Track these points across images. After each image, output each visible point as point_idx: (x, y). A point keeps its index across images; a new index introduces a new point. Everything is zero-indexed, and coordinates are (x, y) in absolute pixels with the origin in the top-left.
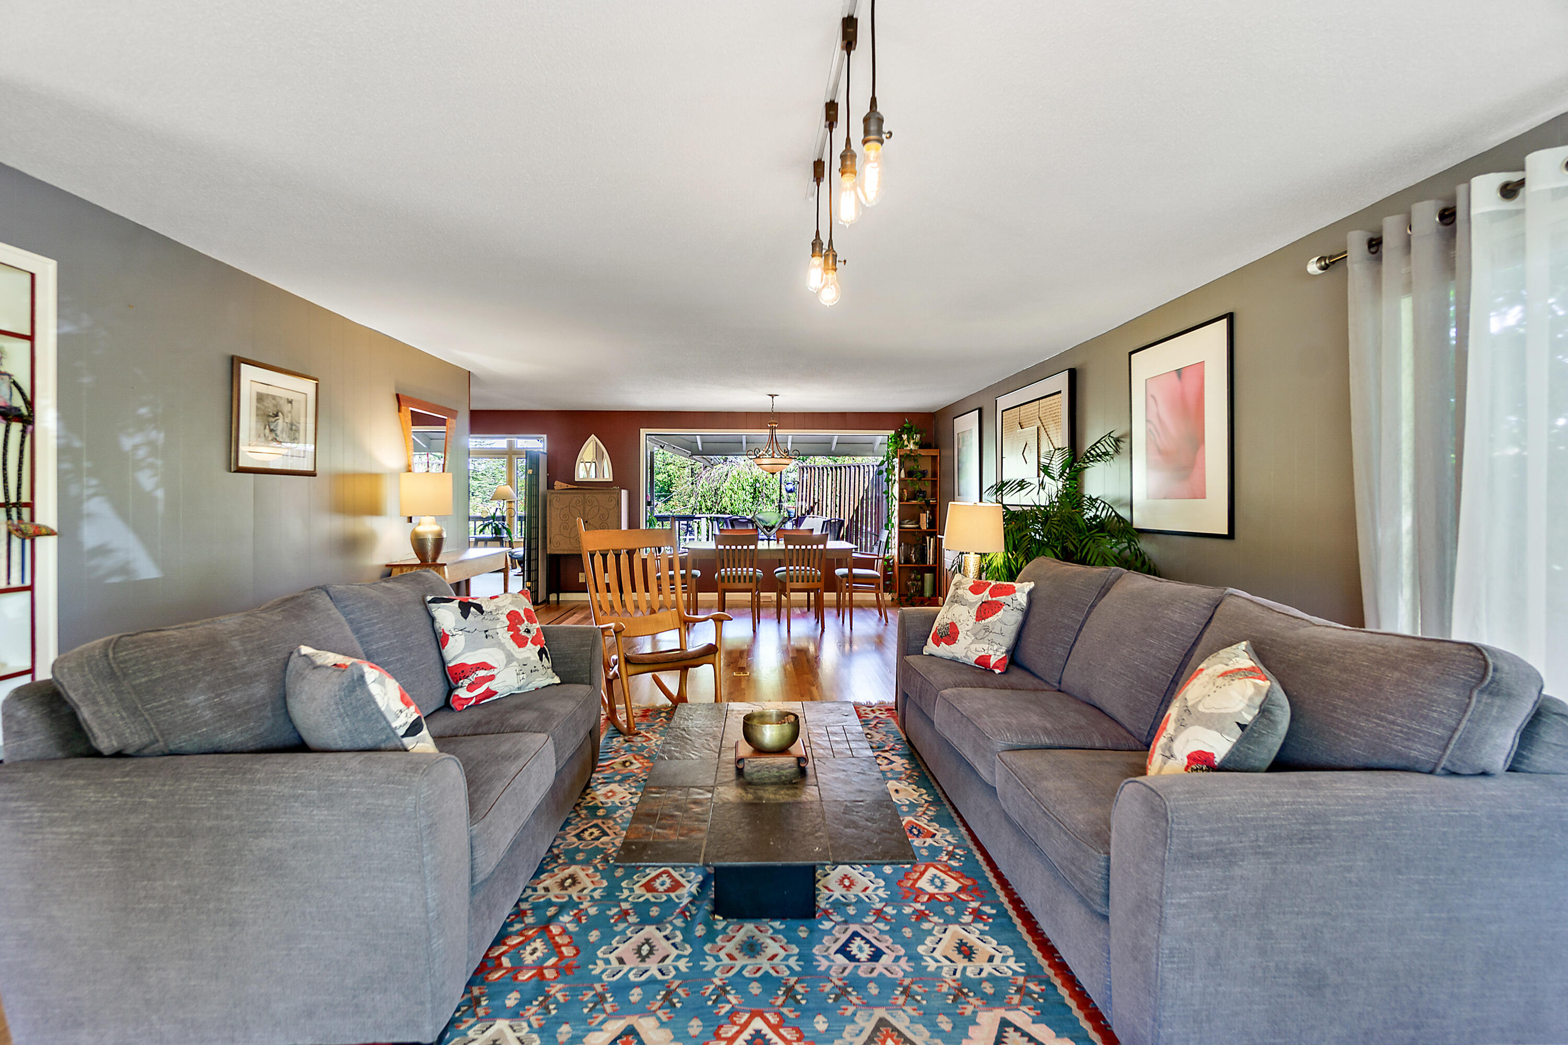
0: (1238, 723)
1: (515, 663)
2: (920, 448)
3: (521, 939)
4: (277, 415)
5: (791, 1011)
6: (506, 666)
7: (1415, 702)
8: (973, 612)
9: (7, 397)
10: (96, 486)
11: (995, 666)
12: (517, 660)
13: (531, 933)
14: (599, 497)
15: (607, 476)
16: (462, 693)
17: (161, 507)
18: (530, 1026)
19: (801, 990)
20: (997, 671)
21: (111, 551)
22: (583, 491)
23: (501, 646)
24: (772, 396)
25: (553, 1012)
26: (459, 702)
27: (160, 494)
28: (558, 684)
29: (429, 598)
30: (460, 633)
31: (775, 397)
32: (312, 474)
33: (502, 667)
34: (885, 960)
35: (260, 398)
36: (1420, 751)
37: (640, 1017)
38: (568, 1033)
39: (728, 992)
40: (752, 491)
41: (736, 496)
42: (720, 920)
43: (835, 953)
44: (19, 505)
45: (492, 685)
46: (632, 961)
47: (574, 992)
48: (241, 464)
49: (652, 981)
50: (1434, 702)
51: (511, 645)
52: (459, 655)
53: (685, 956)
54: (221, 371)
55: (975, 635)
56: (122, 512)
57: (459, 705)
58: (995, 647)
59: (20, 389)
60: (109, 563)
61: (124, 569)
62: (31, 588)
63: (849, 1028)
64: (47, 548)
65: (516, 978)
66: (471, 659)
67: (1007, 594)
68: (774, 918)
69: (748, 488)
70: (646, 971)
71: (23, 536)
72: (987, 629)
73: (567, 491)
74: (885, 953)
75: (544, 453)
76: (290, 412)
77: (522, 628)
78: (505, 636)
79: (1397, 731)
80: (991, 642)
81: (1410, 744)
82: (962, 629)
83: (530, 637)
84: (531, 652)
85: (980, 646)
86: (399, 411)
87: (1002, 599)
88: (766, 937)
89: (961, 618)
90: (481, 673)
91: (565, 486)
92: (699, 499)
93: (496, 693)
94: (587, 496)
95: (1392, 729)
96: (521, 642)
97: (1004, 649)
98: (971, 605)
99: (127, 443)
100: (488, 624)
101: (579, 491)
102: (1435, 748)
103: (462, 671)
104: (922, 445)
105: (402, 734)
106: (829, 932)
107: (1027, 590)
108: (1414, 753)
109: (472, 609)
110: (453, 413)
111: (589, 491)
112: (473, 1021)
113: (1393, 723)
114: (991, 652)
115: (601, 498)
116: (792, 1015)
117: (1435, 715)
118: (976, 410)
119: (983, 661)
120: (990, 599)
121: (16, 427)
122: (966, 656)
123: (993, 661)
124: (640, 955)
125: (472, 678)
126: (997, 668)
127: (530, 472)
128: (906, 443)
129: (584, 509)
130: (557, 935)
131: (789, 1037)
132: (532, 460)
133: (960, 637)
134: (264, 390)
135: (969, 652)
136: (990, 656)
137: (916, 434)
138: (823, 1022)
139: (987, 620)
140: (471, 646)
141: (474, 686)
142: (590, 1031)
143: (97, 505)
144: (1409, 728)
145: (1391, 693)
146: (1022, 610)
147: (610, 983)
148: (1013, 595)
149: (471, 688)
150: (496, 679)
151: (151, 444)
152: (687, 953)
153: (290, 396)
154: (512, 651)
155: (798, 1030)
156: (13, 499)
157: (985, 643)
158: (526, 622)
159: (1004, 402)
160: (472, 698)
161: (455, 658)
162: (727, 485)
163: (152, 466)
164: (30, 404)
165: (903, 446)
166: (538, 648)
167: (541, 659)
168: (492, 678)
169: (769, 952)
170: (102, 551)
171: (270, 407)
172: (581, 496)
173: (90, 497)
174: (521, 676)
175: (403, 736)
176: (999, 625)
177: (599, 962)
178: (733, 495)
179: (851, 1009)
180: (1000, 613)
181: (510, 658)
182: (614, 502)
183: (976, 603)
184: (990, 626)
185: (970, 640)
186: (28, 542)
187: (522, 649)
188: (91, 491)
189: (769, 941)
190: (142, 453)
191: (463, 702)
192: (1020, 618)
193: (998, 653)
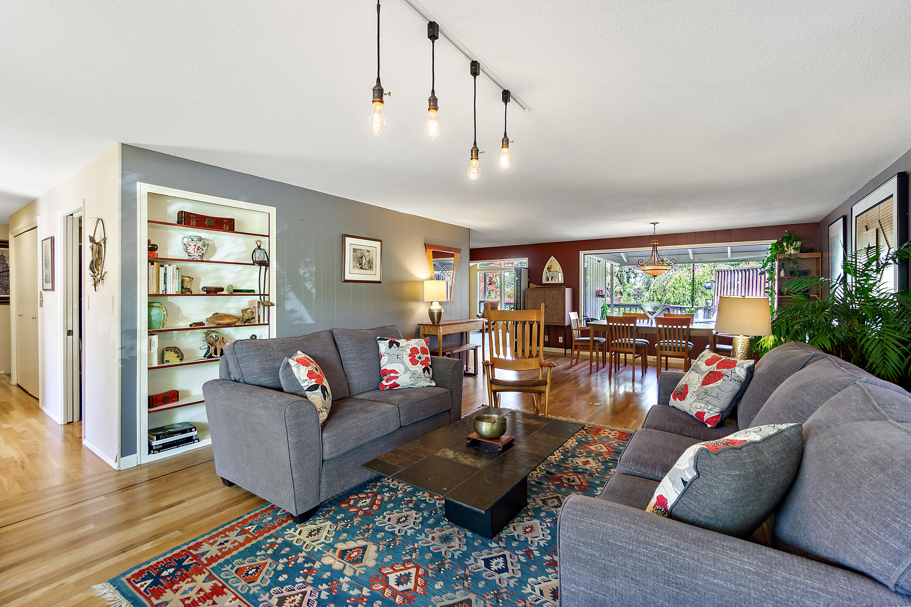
0: (682, 479)
1: (409, 372)
2: (801, 252)
3: (365, 496)
4: (362, 257)
5: (432, 573)
6: (404, 373)
7: (881, 507)
8: (701, 380)
9: (263, 257)
10: (290, 288)
11: (708, 421)
12: (410, 371)
13: (370, 495)
14: (553, 292)
15: (560, 280)
16: (384, 383)
17: (314, 296)
18: (336, 529)
19: (447, 567)
20: (709, 426)
21: (296, 311)
22: (544, 289)
23: (403, 363)
24: (655, 224)
25: (348, 527)
26: (382, 386)
27: (314, 291)
28: (434, 386)
29: (378, 338)
30: (386, 355)
31: (656, 225)
32: (380, 282)
33: (402, 373)
34: (505, 575)
35: (355, 250)
36: (873, 559)
37: (373, 544)
38: (345, 537)
39: (416, 552)
40: (691, 288)
41: (677, 292)
42: (446, 521)
43: (482, 560)
44: (264, 295)
45: (397, 381)
46: (393, 522)
47: (362, 523)
48: (346, 279)
49: (393, 533)
50: (900, 512)
51: (409, 364)
52: (385, 365)
53: (415, 529)
54: (338, 240)
55: (698, 396)
56: (299, 297)
57: (382, 388)
58: (710, 407)
59: (266, 254)
60: (295, 316)
61: (300, 319)
62: (268, 324)
63: (449, 594)
64: (273, 309)
65: (349, 510)
66: (389, 367)
67: (729, 367)
68: (471, 530)
69: (687, 286)
70: (394, 528)
71: (264, 306)
72: (706, 393)
73: (536, 289)
74: (508, 572)
75: (526, 268)
76: (369, 256)
77: (417, 356)
78: (407, 359)
79: (857, 532)
80: (708, 403)
81: (866, 548)
82: (691, 390)
83: (420, 361)
84: (419, 368)
85: (699, 405)
86: (426, 252)
87: (724, 371)
88: (458, 537)
89: (693, 382)
90: (392, 375)
91: (535, 286)
92: (652, 293)
93: (399, 385)
94: (546, 292)
95: (854, 529)
96: (414, 362)
97: (718, 410)
98: (702, 373)
99: (301, 271)
100: (400, 352)
101: (542, 289)
102: (890, 562)
103: (386, 372)
104: (802, 250)
105: (305, 389)
106: (490, 549)
107: (746, 366)
108: (868, 560)
109: (395, 345)
110: (458, 251)
111: (547, 289)
112: (322, 518)
113: (856, 523)
114: (706, 410)
115: (554, 292)
116: (430, 575)
117: (897, 526)
118: (841, 218)
119: (700, 415)
120: (716, 370)
121: (263, 268)
122: (690, 411)
123: (706, 417)
124: (399, 520)
125: (388, 376)
126: (709, 423)
127: (517, 278)
128: (786, 249)
129: (545, 299)
130: (378, 500)
131: (419, 583)
132: (518, 272)
133: (688, 395)
134: (356, 247)
135: (692, 408)
136: (705, 413)
137: (796, 241)
138: (440, 585)
139: (708, 386)
140: (390, 362)
141: (388, 380)
142: (351, 540)
143: (291, 295)
144: (868, 532)
145: (866, 493)
146: (740, 381)
147: (377, 525)
148: (732, 369)
149: (387, 381)
150: (399, 378)
151: (311, 272)
152: (417, 528)
153: (368, 249)
154: (408, 366)
155: (426, 583)
156: (262, 293)
157: (703, 403)
158: (420, 353)
159: (858, 209)
160: (388, 386)
161: (383, 366)
162: (670, 284)
163: (311, 280)
164: (268, 260)
165: (783, 252)
166: (424, 366)
167: (424, 372)
168: (397, 377)
169: (452, 544)
170: (292, 311)
171: (359, 254)
172: (543, 292)
173: (288, 292)
174: (412, 379)
175: (306, 391)
176: (716, 390)
177: (381, 517)
178: (675, 291)
179: (460, 587)
180: (720, 382)
181: (407, 369)
182: (561, 296)
183: (706, 372)
184: (709, 390)
185: (694, 398)
186: (266, 308)
187: (414, 366)
188: (289, 290)
189: (457, 539)
190: (307, 275)
191: (384, 387)
192: (738, 388)
193: (711, 412)
